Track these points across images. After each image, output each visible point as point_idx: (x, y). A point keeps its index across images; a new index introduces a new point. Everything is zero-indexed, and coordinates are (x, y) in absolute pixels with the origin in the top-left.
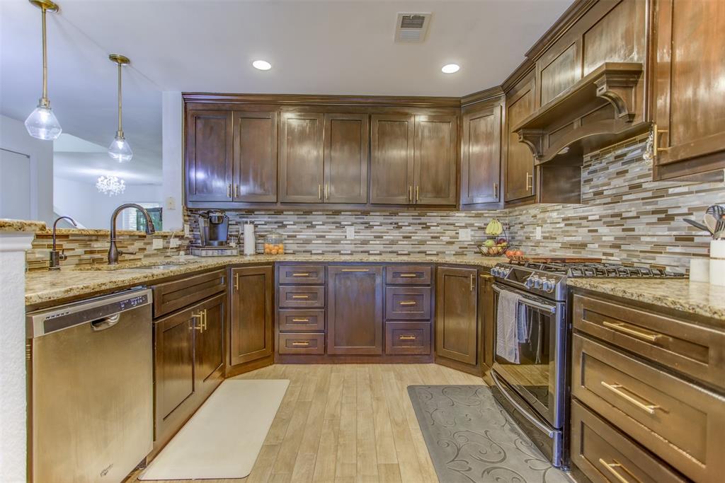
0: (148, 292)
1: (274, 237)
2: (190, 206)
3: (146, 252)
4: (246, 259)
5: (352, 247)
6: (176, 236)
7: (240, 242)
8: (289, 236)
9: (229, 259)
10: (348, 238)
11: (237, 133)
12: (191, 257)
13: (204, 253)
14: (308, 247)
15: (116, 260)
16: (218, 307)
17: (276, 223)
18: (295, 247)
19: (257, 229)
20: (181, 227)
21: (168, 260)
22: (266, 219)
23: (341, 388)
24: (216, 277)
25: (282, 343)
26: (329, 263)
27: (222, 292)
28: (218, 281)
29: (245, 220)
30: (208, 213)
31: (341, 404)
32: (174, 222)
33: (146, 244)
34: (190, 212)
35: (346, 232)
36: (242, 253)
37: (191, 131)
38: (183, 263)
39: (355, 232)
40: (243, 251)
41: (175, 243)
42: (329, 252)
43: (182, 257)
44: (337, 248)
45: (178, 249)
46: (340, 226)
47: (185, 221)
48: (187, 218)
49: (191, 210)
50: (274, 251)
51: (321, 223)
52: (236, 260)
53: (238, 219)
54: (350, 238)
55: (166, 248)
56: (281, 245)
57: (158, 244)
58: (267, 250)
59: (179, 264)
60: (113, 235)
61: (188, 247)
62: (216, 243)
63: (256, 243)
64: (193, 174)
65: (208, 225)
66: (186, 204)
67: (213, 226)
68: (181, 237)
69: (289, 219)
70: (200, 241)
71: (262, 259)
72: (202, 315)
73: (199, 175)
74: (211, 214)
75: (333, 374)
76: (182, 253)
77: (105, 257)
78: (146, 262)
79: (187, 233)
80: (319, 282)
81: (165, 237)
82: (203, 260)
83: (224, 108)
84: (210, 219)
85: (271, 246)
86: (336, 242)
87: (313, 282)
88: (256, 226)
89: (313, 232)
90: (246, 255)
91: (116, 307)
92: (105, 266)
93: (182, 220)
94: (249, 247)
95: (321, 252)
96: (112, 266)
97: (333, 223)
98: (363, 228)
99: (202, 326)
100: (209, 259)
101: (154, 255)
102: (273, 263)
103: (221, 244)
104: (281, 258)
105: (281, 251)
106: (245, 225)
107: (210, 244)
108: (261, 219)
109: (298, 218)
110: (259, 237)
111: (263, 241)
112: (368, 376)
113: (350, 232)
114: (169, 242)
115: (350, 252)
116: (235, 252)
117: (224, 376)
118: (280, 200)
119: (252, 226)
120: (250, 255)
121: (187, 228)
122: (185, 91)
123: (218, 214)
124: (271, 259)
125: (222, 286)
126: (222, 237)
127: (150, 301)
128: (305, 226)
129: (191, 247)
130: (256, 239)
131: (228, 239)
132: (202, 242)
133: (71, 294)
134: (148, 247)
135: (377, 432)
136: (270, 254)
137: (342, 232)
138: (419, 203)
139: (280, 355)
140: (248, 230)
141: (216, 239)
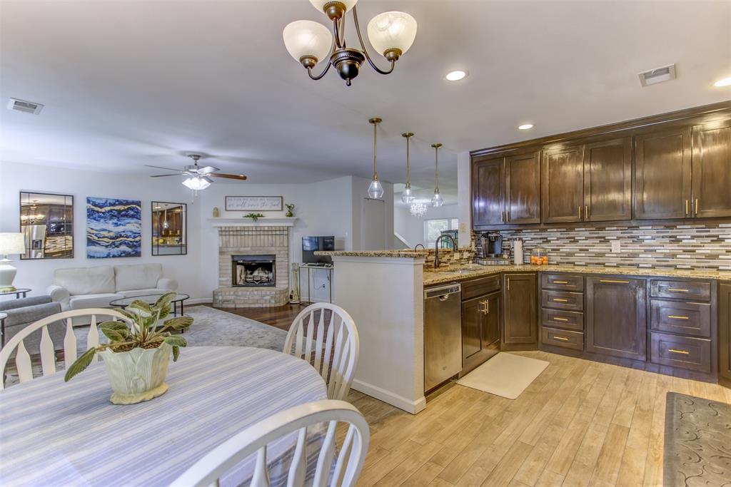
0: (459, 285)
1: (539, 250)
2: (475, 229)
3: (451, 262)
4: (515, 268)
5: (619, 260)
6: (467, 251)
7: (511, 254)
8: (552, 250)
9: (503, 268)
10: (613, 252)
11: (508, 173)
12: (476, 265)
13: (485, 262)
14: (571, 259)
15: (438, 266)
16: (495, 299)
17: (540, 239)
18: (558, 259)
19: (524, 244)
20: (469, 244)
21: (463, 267)
22: (533, 236)
23: (595, 377)
24: (494, 280)
25: (545, 335)
26: (587, 274)
27: (498, 290)
28: (495, 283)
29: (515, 237)
30: (487, 234)
31: (592, 386)
32: (465, 241)
33: (451, 256)
34: (476, 233)
35: (611, 246)
36: (512, 263)
37: (476, 176)
38: (472, 270)
39: (621, 246)
40: (513, 261)
41: (466, 255)
42: (593, 264)
43: (471, 265)
44: (601, 260)
45: (468, 259)
46: (604, 240)
47: (472, 240)
48: (473, 237)
49: (476, 232)
50: (539, 262)
51: (584, 238)
52: (507, 269)
53: (509, 237)
54: (615, 252)
55: (461, 259)
56: (545, 258)
57: (457, 256)
58: (533, 261)
59: (470, 270)
60: (437, 251)
61: (474, 257)
62: (493, 255)
63: (524, 255)
64: (476, 204)
65: (487, 242)
66: (472, 228)
67: (491, 243)
68: (470, 251)
69: (553, 234)
70: (482, 253)
71: (529, 268)
72: (485, 303)
73: (480, 204)
74: (490, 235)
75: (590, 367)
76: (471, 262)
77: (433, 265)
78: (452, 267)
79: (473, 248)
80: (578, 289)
81: (460, 251)
82: (485, 267)
83: (498, 156)
84: (489, 238)
85: (536, 258)
86: (602, 255)
87: (574, 289)
88: (524, 242)
89: (576, 246)
90: (516, 265)
91: (446, 291)
92: (433, 269)
93: (470, 239)
94: (518, 258)
95: (584, 264)
96: (437, 270)
97: (597, 238)
98: (631, 242)
99: (486, 310)
100: (488, 267)
101: (455, 263)
102: (537, 272)
103: (497, 256)
104: (544, 268)
105: (544, 262)
106: (515, 242)
107: (488, 256)
108: (528, 236)
109: (561, 234)
110: (526, 250)
111: (529, 254)
112: (626, 376)
113: (616, 246)
114: (463, 255)
115: (615, 265)
116: (507, 262)
117: (499, 349)
118: (543, 221)
119: (520, 242)
120: (519, 265)
121: (473, 243)
122: (471, 150)
123: (494, 235)
124: (535, 268)
125: (497, 287)
126: (498, 251)
127: (460, 290)
128: (568, 241)
129: (476, 258)
130: (524, 252)
131: (502, 252)
132: (484, 255)
133: (434, 282)
134: (452, 258)
135: (618, 409)
136: (536, 264)
137: (608, 246)
138: (699, 216)
139: (543, 344)
140: (517, 246)
141: (493, 252)
